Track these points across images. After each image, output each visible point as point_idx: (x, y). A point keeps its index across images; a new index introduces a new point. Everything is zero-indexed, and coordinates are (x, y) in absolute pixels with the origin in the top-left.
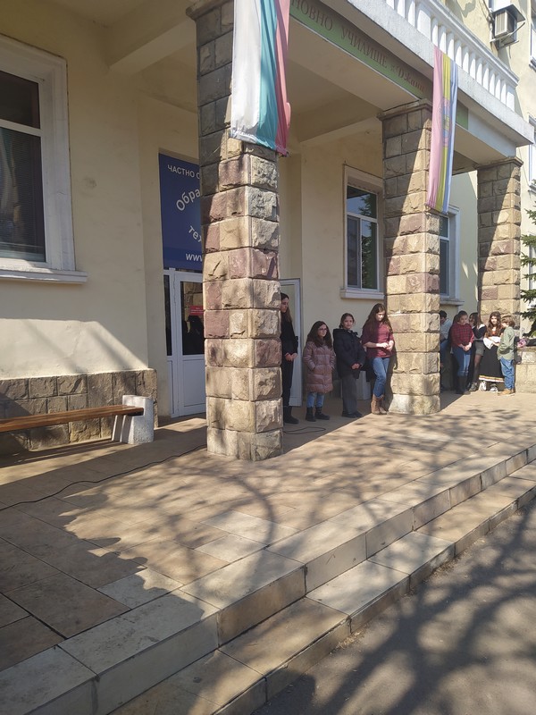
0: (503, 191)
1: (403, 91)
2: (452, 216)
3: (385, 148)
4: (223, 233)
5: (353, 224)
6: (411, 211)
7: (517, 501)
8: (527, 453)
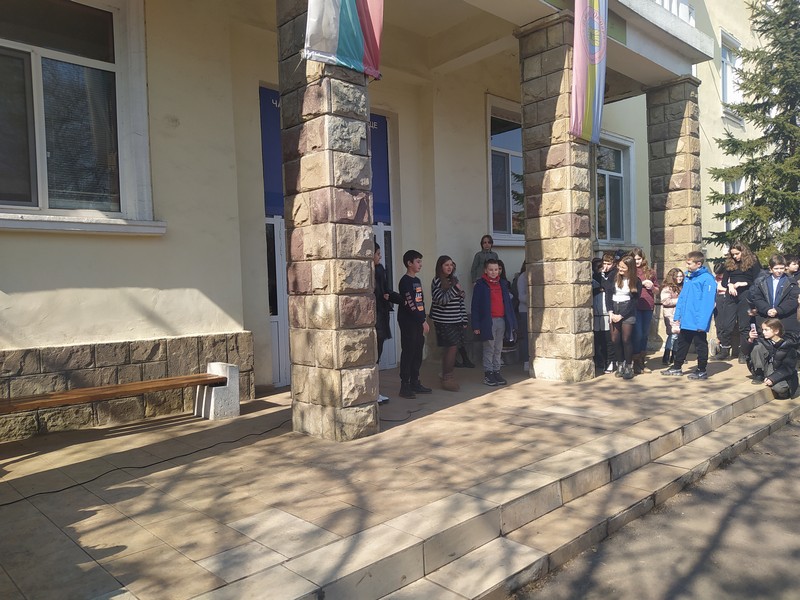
2: (626, 148)
4: (302, 171)
5: (500, 161)
6: (554, 141)
7: (653, 496)
8: (683, 432)
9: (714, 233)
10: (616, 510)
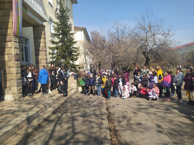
7: (39, 124)
8: (45, 107)
9: (50, 62)
10: (30, 130)
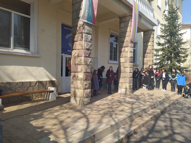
0: (150, 37)
1: (125, 11)
2: (137, 43)
3: (120, 25)
4: (77, 45)
5: (112, 44)
6: (126, 41)
7: (151, 118)
8: (154, 105)
9: (154, 63)
